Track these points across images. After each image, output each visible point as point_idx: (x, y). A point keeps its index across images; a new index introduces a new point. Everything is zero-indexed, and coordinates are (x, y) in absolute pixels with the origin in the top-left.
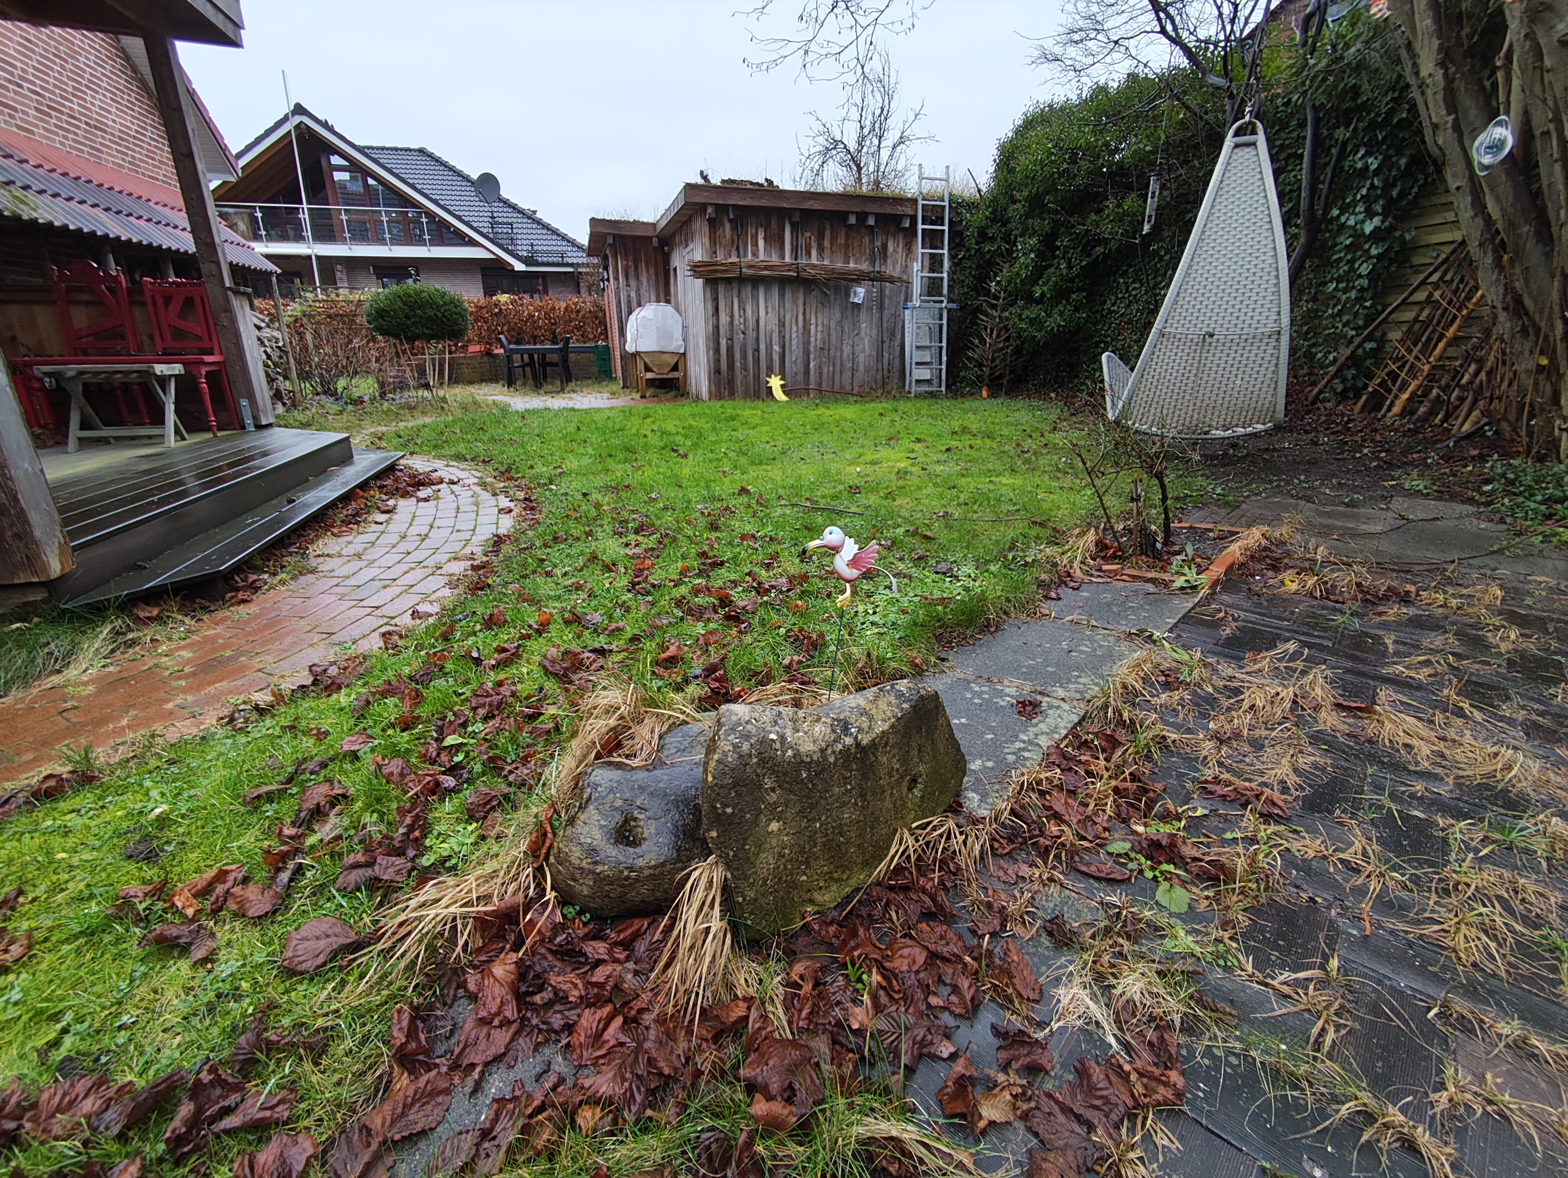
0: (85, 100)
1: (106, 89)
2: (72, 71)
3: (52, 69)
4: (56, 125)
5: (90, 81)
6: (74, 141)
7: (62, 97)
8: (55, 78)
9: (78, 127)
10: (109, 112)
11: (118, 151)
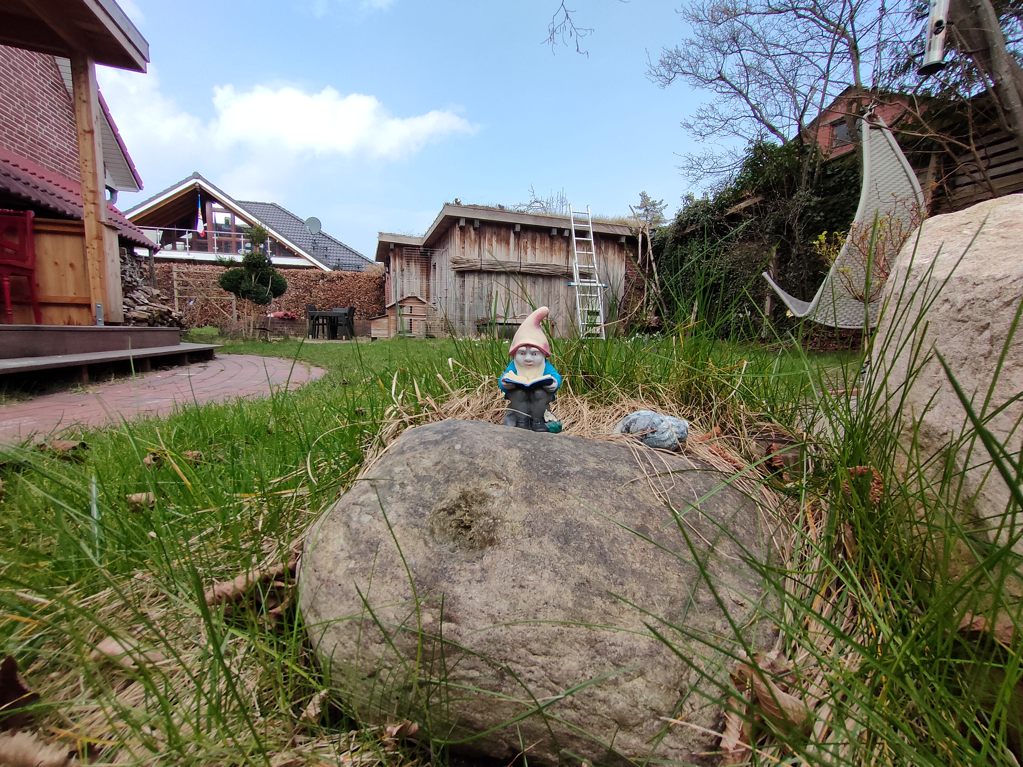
0: (35, 127)
1: (53, 124)
2: (28, 108)
3: (13, 104)
4: (6, 135)
5: (41, 116)
6: (18, 147)
7: (16, 120)
8: (14, 109)
9: (25, 141)
10: (53, 138)
11: (52, 161)
